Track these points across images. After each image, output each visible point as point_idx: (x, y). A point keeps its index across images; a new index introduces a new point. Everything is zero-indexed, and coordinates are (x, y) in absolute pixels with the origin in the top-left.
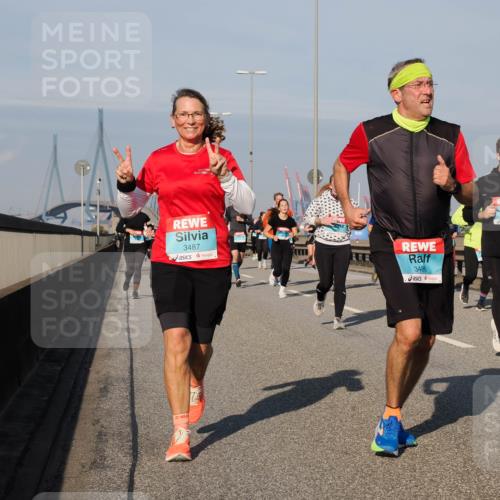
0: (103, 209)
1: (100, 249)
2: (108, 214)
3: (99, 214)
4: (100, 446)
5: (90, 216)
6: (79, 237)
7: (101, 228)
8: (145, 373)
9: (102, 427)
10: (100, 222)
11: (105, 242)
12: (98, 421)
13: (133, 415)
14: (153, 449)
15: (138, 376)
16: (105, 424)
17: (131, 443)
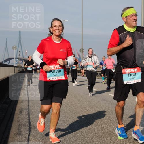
0: (20, 60)
1: (20, 71)
2: (22, 61)
3: (19, 61)
4: (19, 128)
5: (17, 62)
6: (13, 68)
7: (20, 65)
8: (33, 107)
9: (20, 123)
10: (20, 63)
11: (21, 69)
12: (19, 121)
13: (29, 119)
14: (35, 129)
15: (31, 108)
16: (21, 122)
17: (28, 128)
